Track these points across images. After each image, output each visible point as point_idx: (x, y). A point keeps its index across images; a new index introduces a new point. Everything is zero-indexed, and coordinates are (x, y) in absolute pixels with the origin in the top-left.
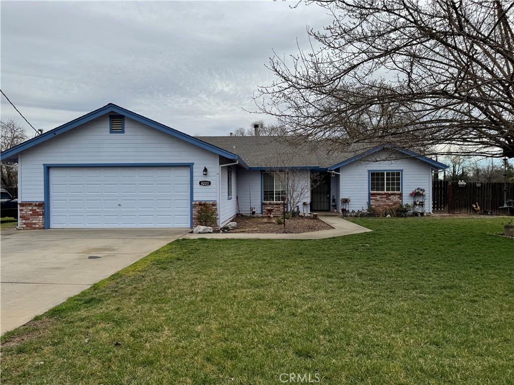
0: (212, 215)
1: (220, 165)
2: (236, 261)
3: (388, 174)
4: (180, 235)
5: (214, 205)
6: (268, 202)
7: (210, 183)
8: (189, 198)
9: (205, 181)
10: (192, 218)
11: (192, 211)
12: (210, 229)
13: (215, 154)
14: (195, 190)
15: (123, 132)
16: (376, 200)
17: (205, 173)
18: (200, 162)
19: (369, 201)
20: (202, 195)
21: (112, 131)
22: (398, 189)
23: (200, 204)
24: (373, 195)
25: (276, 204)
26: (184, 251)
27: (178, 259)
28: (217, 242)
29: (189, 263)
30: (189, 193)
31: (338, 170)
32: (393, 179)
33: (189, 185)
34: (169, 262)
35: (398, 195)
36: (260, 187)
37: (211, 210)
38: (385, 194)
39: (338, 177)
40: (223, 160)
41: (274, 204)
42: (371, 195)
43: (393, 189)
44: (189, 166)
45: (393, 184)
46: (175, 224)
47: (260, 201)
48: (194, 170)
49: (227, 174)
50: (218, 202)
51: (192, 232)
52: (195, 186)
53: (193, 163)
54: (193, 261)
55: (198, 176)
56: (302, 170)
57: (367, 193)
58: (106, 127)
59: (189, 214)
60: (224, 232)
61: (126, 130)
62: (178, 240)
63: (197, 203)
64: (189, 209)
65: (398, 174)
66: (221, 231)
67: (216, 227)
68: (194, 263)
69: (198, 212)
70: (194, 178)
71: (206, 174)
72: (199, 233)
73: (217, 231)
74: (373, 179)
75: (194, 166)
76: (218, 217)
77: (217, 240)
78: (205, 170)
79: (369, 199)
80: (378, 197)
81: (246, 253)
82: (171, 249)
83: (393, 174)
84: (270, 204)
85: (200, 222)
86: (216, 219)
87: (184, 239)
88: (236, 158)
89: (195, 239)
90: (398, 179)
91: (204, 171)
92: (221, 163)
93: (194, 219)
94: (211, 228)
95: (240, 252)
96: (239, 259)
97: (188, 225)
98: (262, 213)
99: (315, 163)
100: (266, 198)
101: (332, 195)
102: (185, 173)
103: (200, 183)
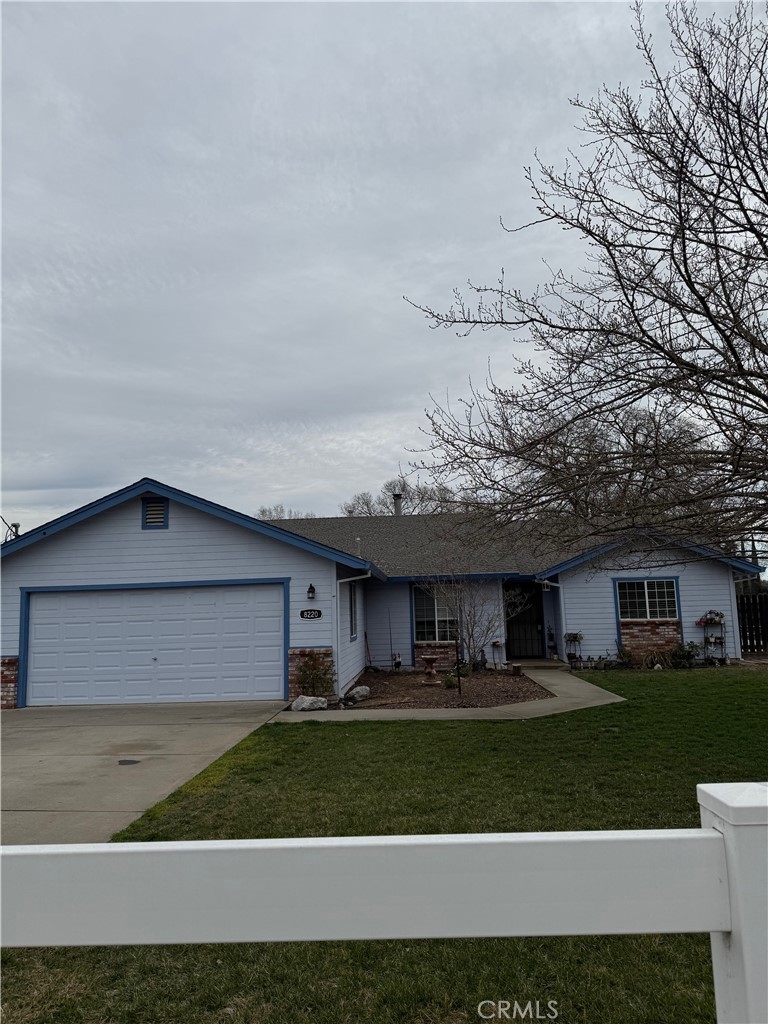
0: (325, 674)
1: (337, 579)
2: (380, 764)
3: (651, 585)
4: (269, 716)
5: (328, 654)
6: (425, 642)
7: (319, 614)
8: (282, 642)
9: (311, 611)
10: (287, 682)
11: (286, 667)
12: (322, 701)
13: (328, 561)
14: (292, 628)
15: (166, 526)
16: (633, 636)
17: (311, 595)
18: (301, 575)
19: (619, 638)
20: (306, 636)
21: (145, 526)
22: (672, 613)
23: (303, 654)
24: (626, 625)
25: (441, 647)
26: (283, 746)
27: (277, 763)
28: (339, 728)
29: (299, 770)
30: (281, 633)
31: (554, 579)
32: (661, 595)
33: (282, 619)
34: (262, 769)
35: (673, 624)
36: (409, 610)
37: (322, 664)
38: (649, 623)
39: (555, 592)
40: (343, 571)
41: (436, 647)
42: (621, 626)
43: (663, 614)
44: (282, 583)
45: (662, 604)
46: (256, 694)
47: (409, 641)
48: (292, 591)
49: (348, 593)
50: (335, 649)
51: (288, 709)
52: (292, 620)
53: (289, 579)
54: (304, 768)
55: (299, 600)
56: (489, 580)
57: (614, 621)
58: (136, 517)
59: (282, 672)
60: (348, 707)
61: (171, 522)
62: (266, 726)
63: (297, 651)
64: (281, 663)
65: (670, 585)
66: (343, 706)
67: (334, 697)
68: (306, 771)
69: (300, 669)
70: (292, 605)
71: (313, 598)
72: (303, 710)
73: (335, 705)
74: (623, 596)
75: (291, 583)
76: (335, 678)
77: (338, 724)
78: (312, 590)
79: (619, 634)
80: (635, 630)
81: (395, 749)
82: (258, 744)
83: (660, 585)
84: (429, 646)
85: (304, 688)
86: (332, 682)
87: (277, 724)
88: (367, 567)
89: (296, 723)
90: (671, 594)
91: (309, 592)
92: (339, 577)
93: (291, 682)
94: (323, 699)
95: (384, 748)
96: (385, 761)
97: (280, 694)
98: (413, 665)
99: (510, 567)
100: (421, 635)
101: (546, 626)
102: (274, 597)
103: (302, 614)
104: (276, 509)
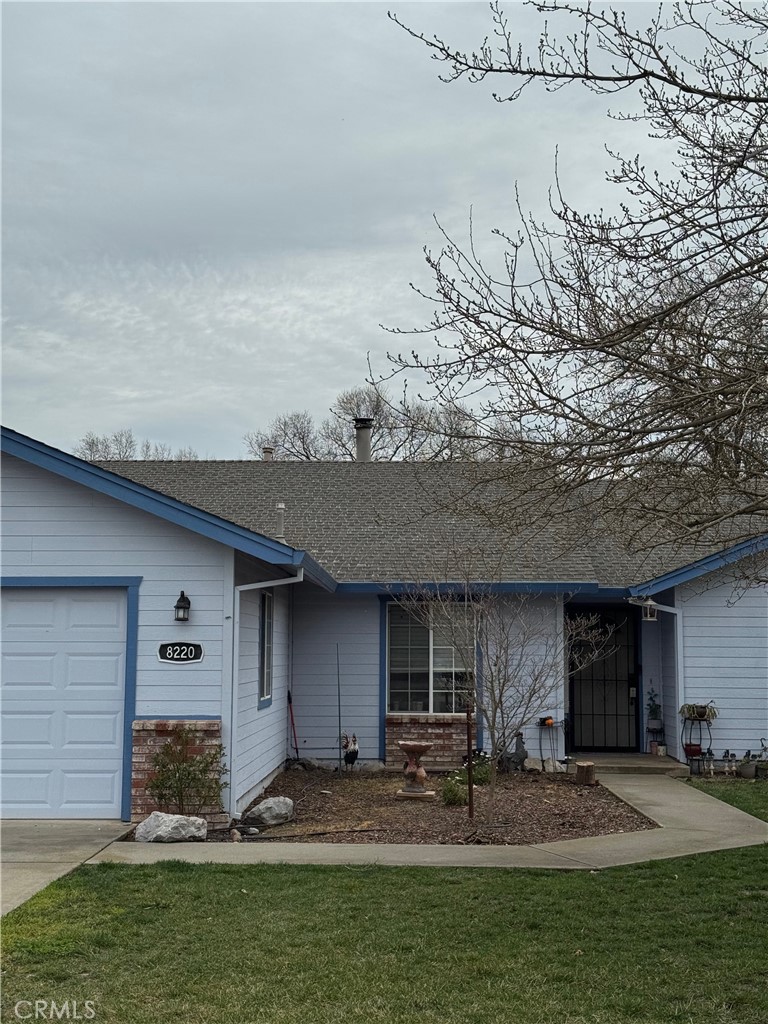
0: (204, 771)
1: (237, 583)
2: (307, 950)
4: (89, 850)
5: (212, 732)
6: (406, 714)
7: (197, 652)
8: (120, 706)
9: (180, 645)
10: (128, 784)
11: (128, 754)
12: (197, 824)
13: (218, 546)
14: (141, 678)
17: (181, 614)
18: (163, 573)
20: (169, 695)
23: (161, 731)
25: (438, 724)
26: (116, 911)
27: (101, 943)
28: (230, 878)
29: (145, 958)
30: (120, 688)
31: (666, 598)
33: (122, 659)
34: (72, 955)
36: (376, 660)
37: (200, 751)
39: (667, 623)
40: (247, 568)
41: (427, 724)
44: (124, 589)
46: (64, 806)
47: (375, 711)
48: (142, 600)
49: (257, 613)
50: (226, 722)
51: (129, 837)
52: (141, 663)
53: (139, 580)
54: (155, 953)
55: (157, 624)
56: (536, 597)
59: (118, 765)
60: (247, 837)
62: (82, 871)
63: (151, 725)
64: (118, 747)
66: (238, 835)
67: (218, 818)
68: (159, 960)
69: (155, 760)
70: (142, 633)
71: (184, 620)
72: (159, 840)
73: (222, 831)
75: (143, 590)
76: (225, 778)
77: (227, 870)
78: (184, 603)
81: (338, 922)
82: (67, 904)
84: (414, 722)
85: (161, 796)
86: (218, 787)
87: (105, 867)
88: (297, 562)
89: (143, 866)
91: (178, 607)
92: (239, 580)
93: (137, 784)
94: (200, 821)
95: (317, 919)
96: (317, 944)
97: (114, 809)
98: (382, 759)
99: (582, 571)
100: (398, 701)
101: (646, 689)
102: (108, 615)
103: (163, 649)
104: (117, 440)
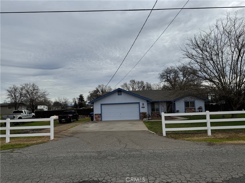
1: (147, 103)
3: (190, 102)
6: (153, 112)
7: (144, 107)
8: (139, 111)
10: (140, 117)
13: (145, 100)
14: (140, 109)
15: (121, 95)
16: (187, 111)
18: (141, 102)
19: (185, 111)
20: (142, 110)
21: (118, 95)
22: (194, 107)
23: (142, 113)
24: (186, 109)
31: (175, 101)
32: (192, 104)
35: (194, 109)
36: (150, 108)
37: (145, 114)
38: (190, 108)
39: (175, 104)
40: (147, 101)
41: (155, 113)
42: (185, 109)
43: (192, 107)
44: (139, 103)
46: (135, 119)
47: (151, 112)
48: (140, 104)
52: (140, 108)
53: (140, 102)
56: (165, 102)
57: (184, 108)
58: (117, 94)
59: (139, 116)
61: (122, 94)
64: (139, 114)
65: (194, 102)
69: (142, 115)
70: (140, 106)
72: (145, 120)
74: (186, 104)
78: (143, 104)
79: (185, 110)
80: (188, 110)
83: (192, 102)
84: (154, 113)
85: (144, 117)
90: (194, 104)
97: (139, 119)
98: (151, 116)
99: (168, 100)
101: (173, 109)
102: (137, 105)
103: (142, 107)
